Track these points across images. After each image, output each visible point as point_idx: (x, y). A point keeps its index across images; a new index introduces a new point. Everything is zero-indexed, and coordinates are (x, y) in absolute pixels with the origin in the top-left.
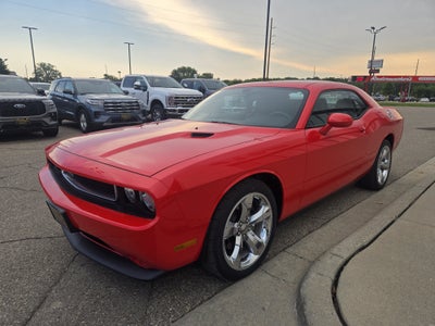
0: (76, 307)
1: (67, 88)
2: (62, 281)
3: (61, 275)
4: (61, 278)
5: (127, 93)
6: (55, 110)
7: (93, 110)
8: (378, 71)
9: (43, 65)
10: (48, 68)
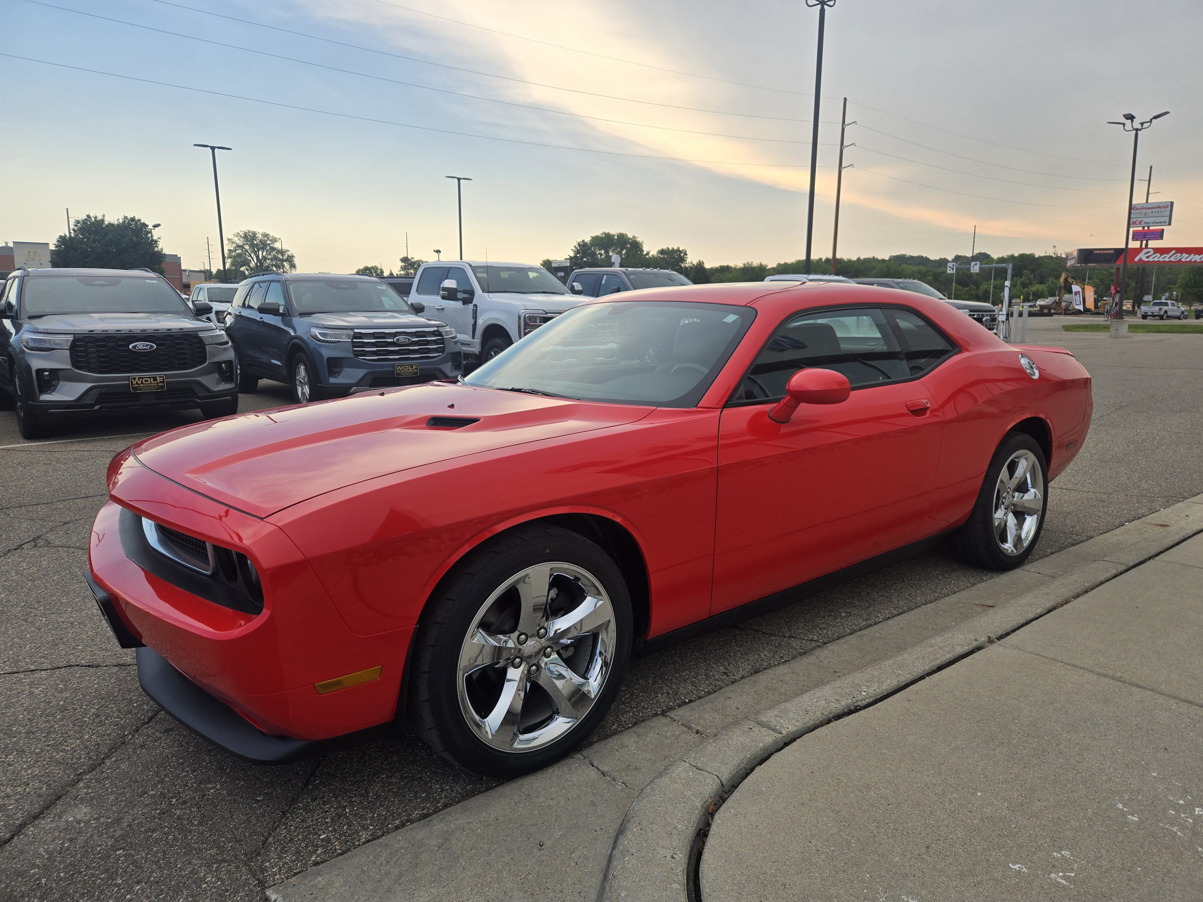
0: (118, 821)
1: (271, 299)
2: (108, 762)
3: (112, 750)
4: (108, 756)
5: (418, 309)
6: (231, 355)
7: (327, 353)
8: (1160, 235)
9: (249, 237)
10: (263, 245)
